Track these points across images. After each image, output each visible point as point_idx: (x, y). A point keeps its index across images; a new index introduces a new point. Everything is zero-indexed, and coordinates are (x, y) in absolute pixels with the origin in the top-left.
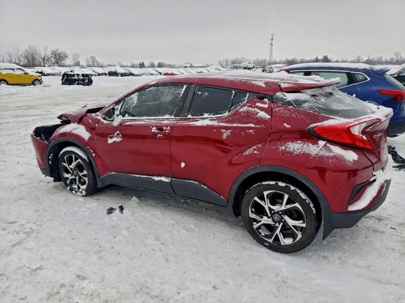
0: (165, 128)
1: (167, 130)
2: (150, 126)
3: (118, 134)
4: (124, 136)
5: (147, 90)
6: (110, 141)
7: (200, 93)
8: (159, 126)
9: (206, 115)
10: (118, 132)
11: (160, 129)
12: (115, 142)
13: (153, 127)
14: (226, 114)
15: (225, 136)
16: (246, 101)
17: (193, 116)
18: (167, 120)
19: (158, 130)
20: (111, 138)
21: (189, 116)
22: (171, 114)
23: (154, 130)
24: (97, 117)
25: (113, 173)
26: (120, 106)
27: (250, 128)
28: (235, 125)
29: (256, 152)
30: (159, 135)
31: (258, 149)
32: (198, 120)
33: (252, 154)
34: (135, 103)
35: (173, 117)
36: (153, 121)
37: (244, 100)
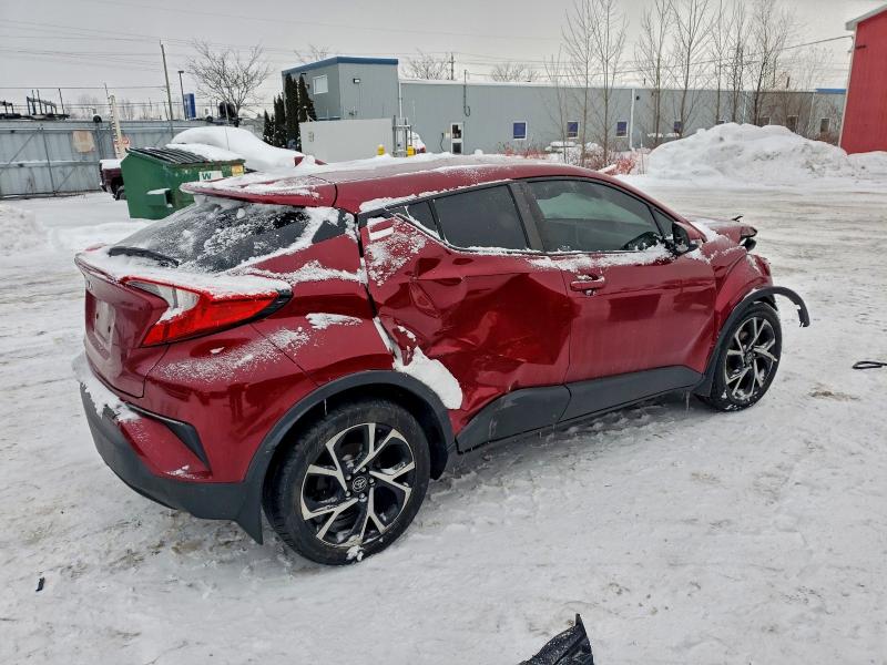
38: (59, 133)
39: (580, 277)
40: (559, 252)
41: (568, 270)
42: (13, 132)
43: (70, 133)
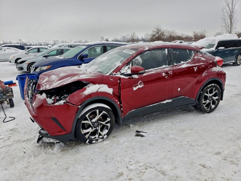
0: (169, 72)
1: (171, 73)
2: (161, 73)
3: (140, 83)
4: (145, 83)
5: (145, 53)
6: (135, 89)
7: (175, 52)
8: (166, 72)
9: (182, 62)
10: (140, 81)
11: (167, 73)
12: (139, 88)
13: (163, 73)
14: (189, 60)
15: (195, 70)
16: (194, 54)
17: (176, 63)
18: (166, 68)
19: (166, 74)
20: (135, 86)
21: (175, 64)
22: (166, 65)
23: (164, 74)
24: (116, 76)
25: (133, 110)
26: (131, 65)
27: (202, 65)
28: (197, 64)
29: (206, 74)
30: (166, 77)
31: (206, 73)
32: (181, 65)
33: (205, 75)
34: (141, 61)
35: (167, 66)
36: (159, 70)
37: (193, 54)
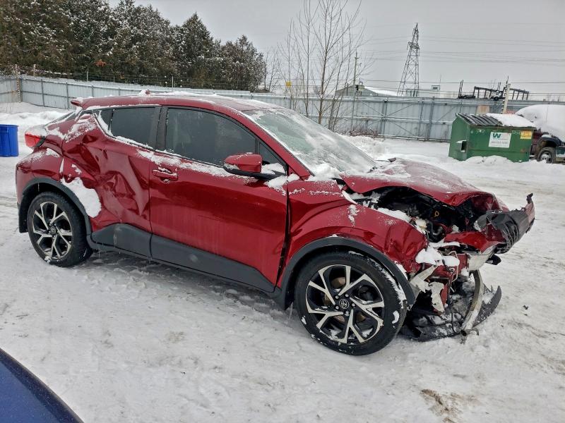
38: (470, 106)
39: (159, 168)
40: (165, 152)
41: (154, 162)
42: (446, 104)
43: (477, 107)
